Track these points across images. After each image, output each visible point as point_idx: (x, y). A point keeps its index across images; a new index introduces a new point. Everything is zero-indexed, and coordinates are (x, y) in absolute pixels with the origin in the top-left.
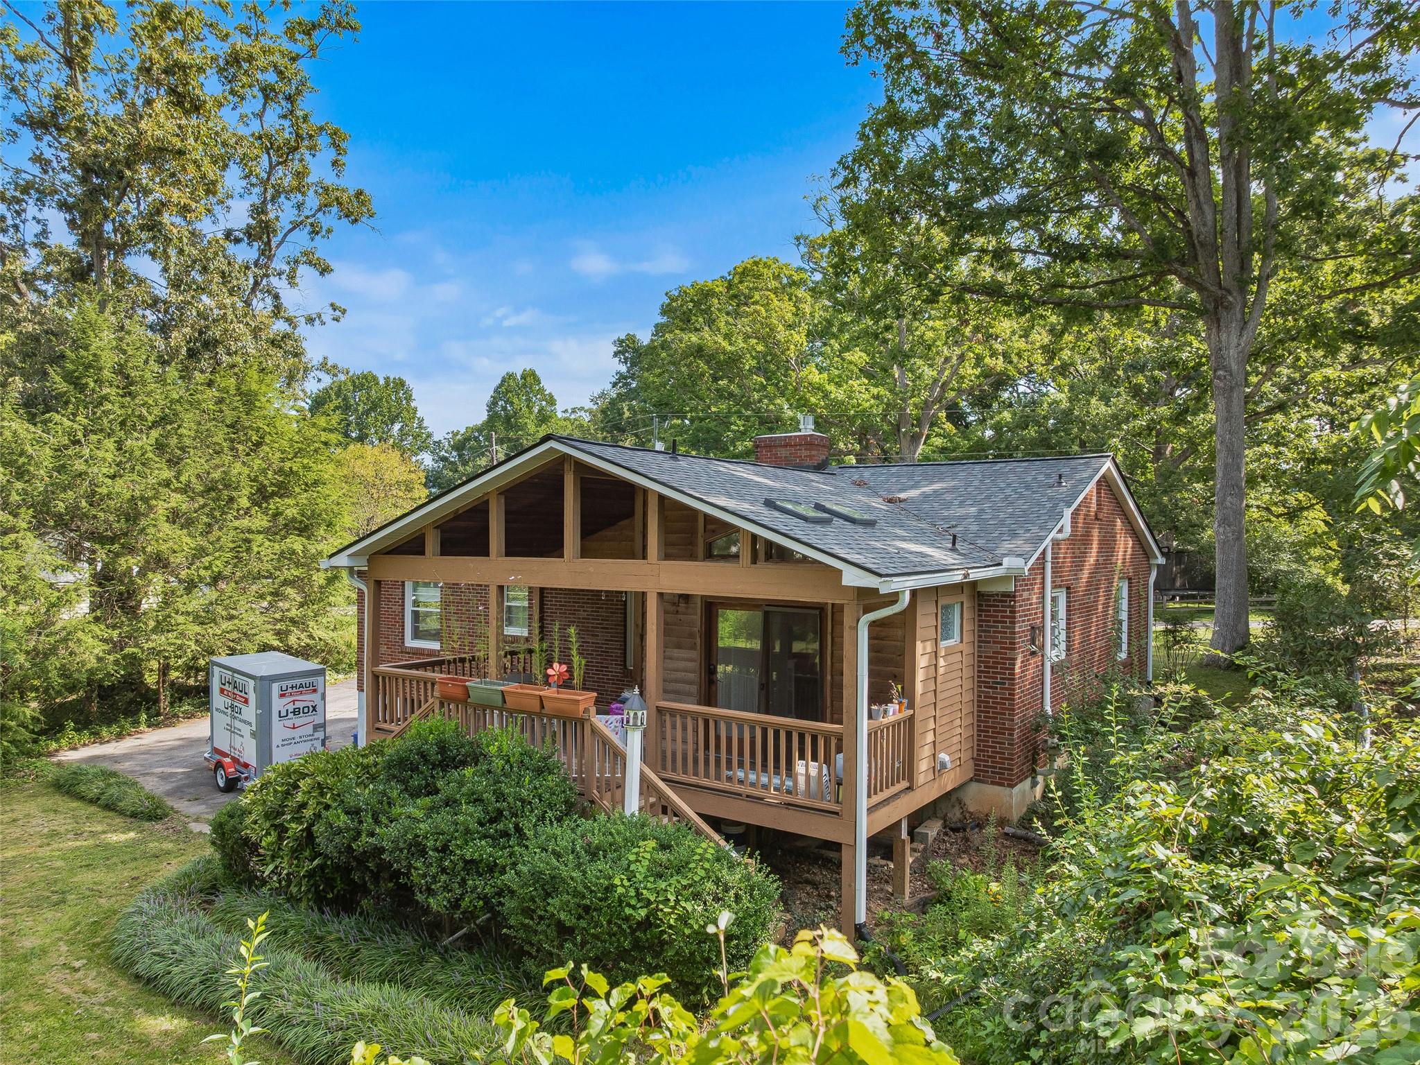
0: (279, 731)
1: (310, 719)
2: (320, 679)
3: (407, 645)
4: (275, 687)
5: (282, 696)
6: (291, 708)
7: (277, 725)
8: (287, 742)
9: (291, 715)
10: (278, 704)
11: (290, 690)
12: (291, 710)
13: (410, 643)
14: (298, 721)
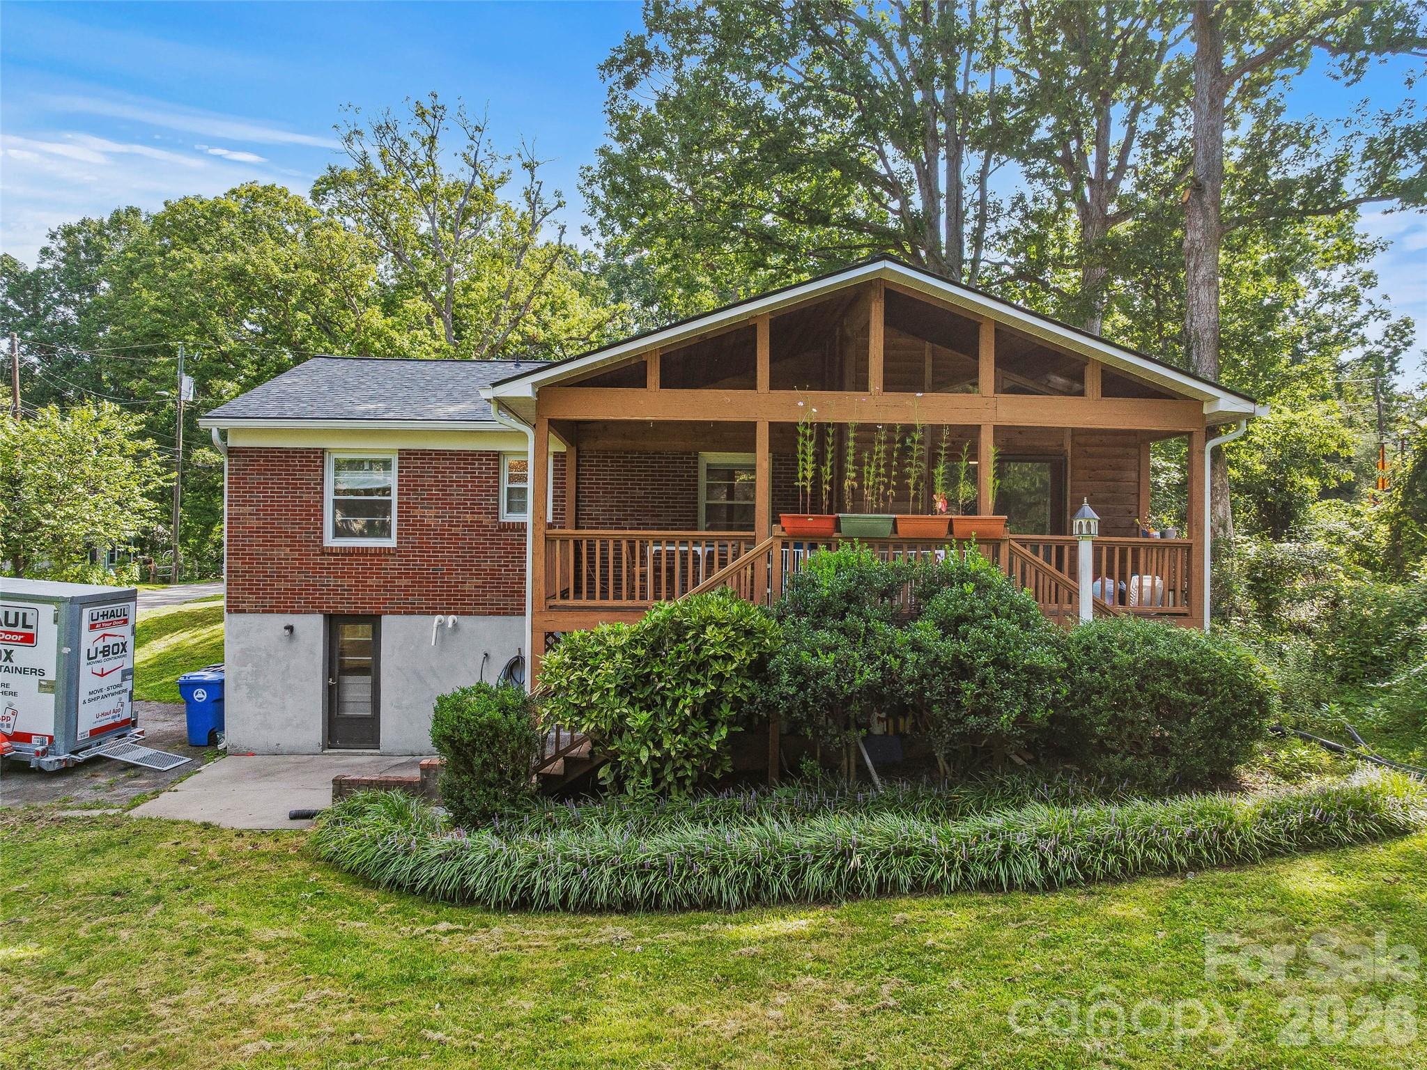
0: (88, 681)
1: (117, 663)
2: (132, 604)
3: (326, 544)
4: (86, 612)
5: (93, 627)
6: (100, 645)
7: (85, 669)
8: (96, 695)
9: (100, 656)
10: (89, 640)
11: (101, 620)
12: (100, 649)
13: (330, 541)
14: (108, 665)
